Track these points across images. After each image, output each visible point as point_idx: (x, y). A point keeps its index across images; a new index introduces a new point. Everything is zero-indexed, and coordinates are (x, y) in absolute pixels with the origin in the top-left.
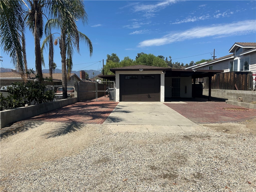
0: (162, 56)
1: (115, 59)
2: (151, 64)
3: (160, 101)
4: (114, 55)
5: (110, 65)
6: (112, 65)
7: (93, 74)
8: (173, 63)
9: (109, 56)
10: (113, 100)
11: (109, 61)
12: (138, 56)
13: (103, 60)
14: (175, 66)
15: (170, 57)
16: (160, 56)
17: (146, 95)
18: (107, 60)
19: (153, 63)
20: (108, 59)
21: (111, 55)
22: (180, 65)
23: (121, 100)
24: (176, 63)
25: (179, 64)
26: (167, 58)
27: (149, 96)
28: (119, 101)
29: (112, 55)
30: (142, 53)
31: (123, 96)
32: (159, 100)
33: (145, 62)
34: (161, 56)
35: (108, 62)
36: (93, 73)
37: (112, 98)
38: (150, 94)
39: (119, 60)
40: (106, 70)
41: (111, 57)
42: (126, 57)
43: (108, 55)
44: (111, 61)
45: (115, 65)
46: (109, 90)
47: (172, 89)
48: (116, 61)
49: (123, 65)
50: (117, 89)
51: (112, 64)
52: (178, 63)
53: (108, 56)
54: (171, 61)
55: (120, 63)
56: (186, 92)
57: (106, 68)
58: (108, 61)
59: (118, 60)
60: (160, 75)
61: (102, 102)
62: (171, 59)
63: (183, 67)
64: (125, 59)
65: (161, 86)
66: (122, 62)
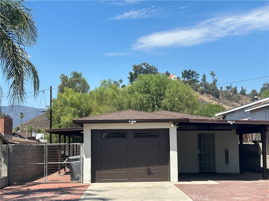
0: (193, 72)
1: (78, 85)
2: (163, 97)
3: (170, 181)
4: (77, 75)
5: (68, 99)
6: (72, 99)
7: (22, 117)
8: (221, 88)
9: (64, 79)
10: (78, 179)
11: (65, 89)
12: (133, 72)
13: (51, 87)
14: (225, 95)
15: (212, 74)
16: (188, 70)
17: (142, 170)
18: (59, 87)
19: (167, 94)
20: (64, 84)
21: (70, 76)
22: (239, 92)
23: (93, 180)
24: (228, 88)
25: (236, 89)
26: (204, 76)
27: (149, 170)
28: (90, 182)
29: (72, 76)
30: (144, 64)
31: (97, 172)
32: (167, 178)
33: (148, 92)
34: (190, 71)
35: (63, 91)
36: (21, 114)
37: (77, 176)
38: (151, 168)
39: (89, 87)
40: (58, 111)
41: (70, 80)
42: (105, 81)
43: (63, 75)
44: (70, 90)
45: (80, 98)
46: (70, 159)
47: (199, 154)
48: (81, 88)
49: (97, 98)
50: (86, 157)
51: (73, 96)
52: (233, 87)
53: (62, 78)
54: (215, 82)
55: (91, 93)
56: (227, 162)
57: (57, 106)
58: (61, 90)
59: (85, 87)
60: (168, 130)
61: (57, 184)
62: (215, 77)
63: (245, 97)
64: (102, 84)
65: (170, 151)
66: (96, 91)
